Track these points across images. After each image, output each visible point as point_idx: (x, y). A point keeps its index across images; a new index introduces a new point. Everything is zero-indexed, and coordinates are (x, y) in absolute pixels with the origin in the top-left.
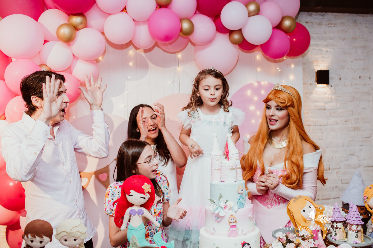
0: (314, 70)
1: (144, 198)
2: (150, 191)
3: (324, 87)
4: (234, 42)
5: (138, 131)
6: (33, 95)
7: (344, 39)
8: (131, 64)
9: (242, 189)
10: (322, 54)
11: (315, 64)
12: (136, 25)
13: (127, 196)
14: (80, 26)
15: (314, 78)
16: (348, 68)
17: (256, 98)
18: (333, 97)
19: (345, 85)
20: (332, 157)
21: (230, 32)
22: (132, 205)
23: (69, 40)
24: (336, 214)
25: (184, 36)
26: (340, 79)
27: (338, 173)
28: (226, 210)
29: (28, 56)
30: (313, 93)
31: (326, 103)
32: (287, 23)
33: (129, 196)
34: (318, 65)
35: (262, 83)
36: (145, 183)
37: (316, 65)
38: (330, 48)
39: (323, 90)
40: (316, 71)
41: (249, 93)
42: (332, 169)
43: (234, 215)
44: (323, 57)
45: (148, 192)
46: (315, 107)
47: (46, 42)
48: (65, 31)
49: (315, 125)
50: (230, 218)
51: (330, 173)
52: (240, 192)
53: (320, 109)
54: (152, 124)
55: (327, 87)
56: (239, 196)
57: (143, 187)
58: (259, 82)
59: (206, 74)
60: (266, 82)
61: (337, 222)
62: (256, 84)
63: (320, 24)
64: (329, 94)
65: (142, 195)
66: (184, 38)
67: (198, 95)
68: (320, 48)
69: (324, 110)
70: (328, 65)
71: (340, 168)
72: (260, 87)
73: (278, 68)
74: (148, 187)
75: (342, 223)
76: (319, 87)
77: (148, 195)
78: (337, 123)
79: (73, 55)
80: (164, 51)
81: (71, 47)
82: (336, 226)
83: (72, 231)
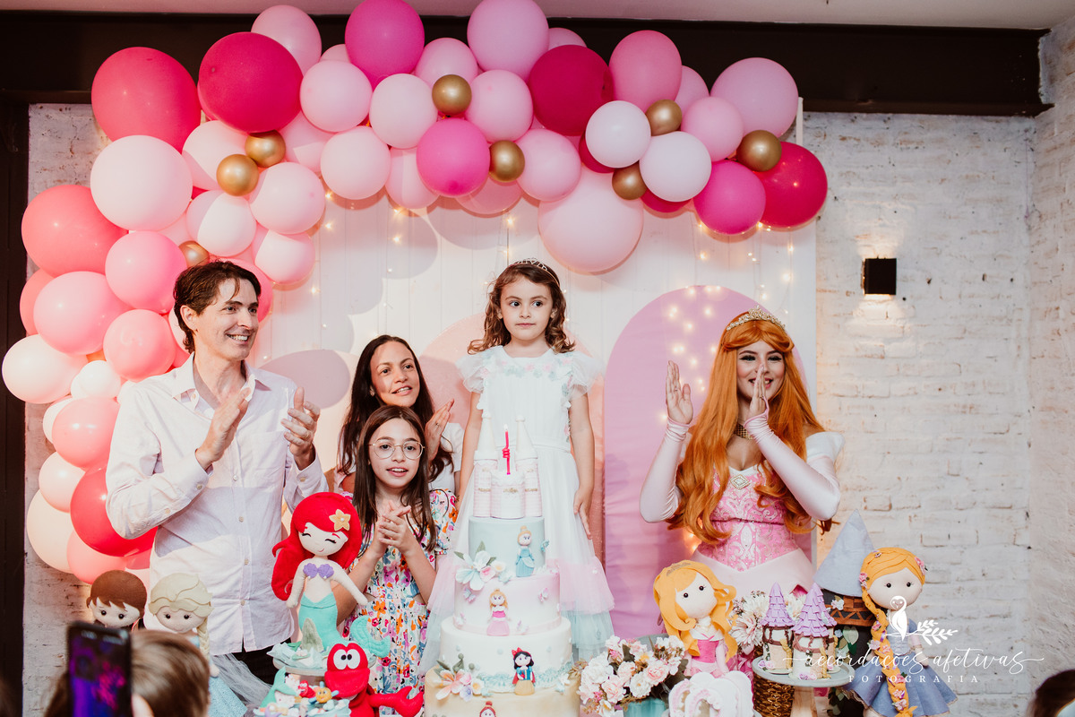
0: (859, 257)
1: (334, 542)
2: (347, 527)
3: (885, 301)
4: (626, 195)
5: (373, 393)
7: (943, 180)
8: (397, 239)
9: (527, 535)
10: (882, 217)
11: (861, 242)
12: (392, 156)
13: (300, 534)
14: (269, 160)
15: (858, 276)
16: (950, 255)
17: (689, 326)
18: (908, 325)
19: (941, 298)
20: (899, 478)
21: (617, 173)
22: (311, 555)
23: (244, 190)
24: (773, 611)
25: (506, 182)
26: (929, 282)
27: (913, 520)
28: (487, 578)
29: (156, 226)
30: (854, 315)
31: (888, 341)
32: (760, 149)
33: (304, 535)
34: (869, 246)
35: (709, 290)
36: (338, 511)
37: (865, 246)
38: (903, 204)
39: (882, 307)
40: (864, 260)
41: (673, 312)
42: (898, 509)
43: (503, 589)
44: (883, 225)
45: (343, 530)
46: (857, 350)
47: (197, 192)
48: (236, 172)
49: (856, 396)
50: (492, 595)
51: (891, 517)
52: (523, 541)
53: (872, 357)
54: (402, 378)
55: (892, 300)
57: (331, 517)
58: (699, 288)
60: (718, 288)
61: (771, 629)
62: (692, 292)
63: (878, 143)
64: (897, 320)
65: (329, 535)
66: (508, 185)
68: (878, 203)
69: (883, 357)
70: (896, 244)
71: (920, 507)
72: (702, 298)
73: (750, 254)
74: (342, 519)
75: (783, 631)
76: (870, 300)
77: (341, 534)
78: (916, 394)
79: (258, 223)
80: (475, 214)
81: (251, 205)
82: (770, 637)
83: (179, 598)
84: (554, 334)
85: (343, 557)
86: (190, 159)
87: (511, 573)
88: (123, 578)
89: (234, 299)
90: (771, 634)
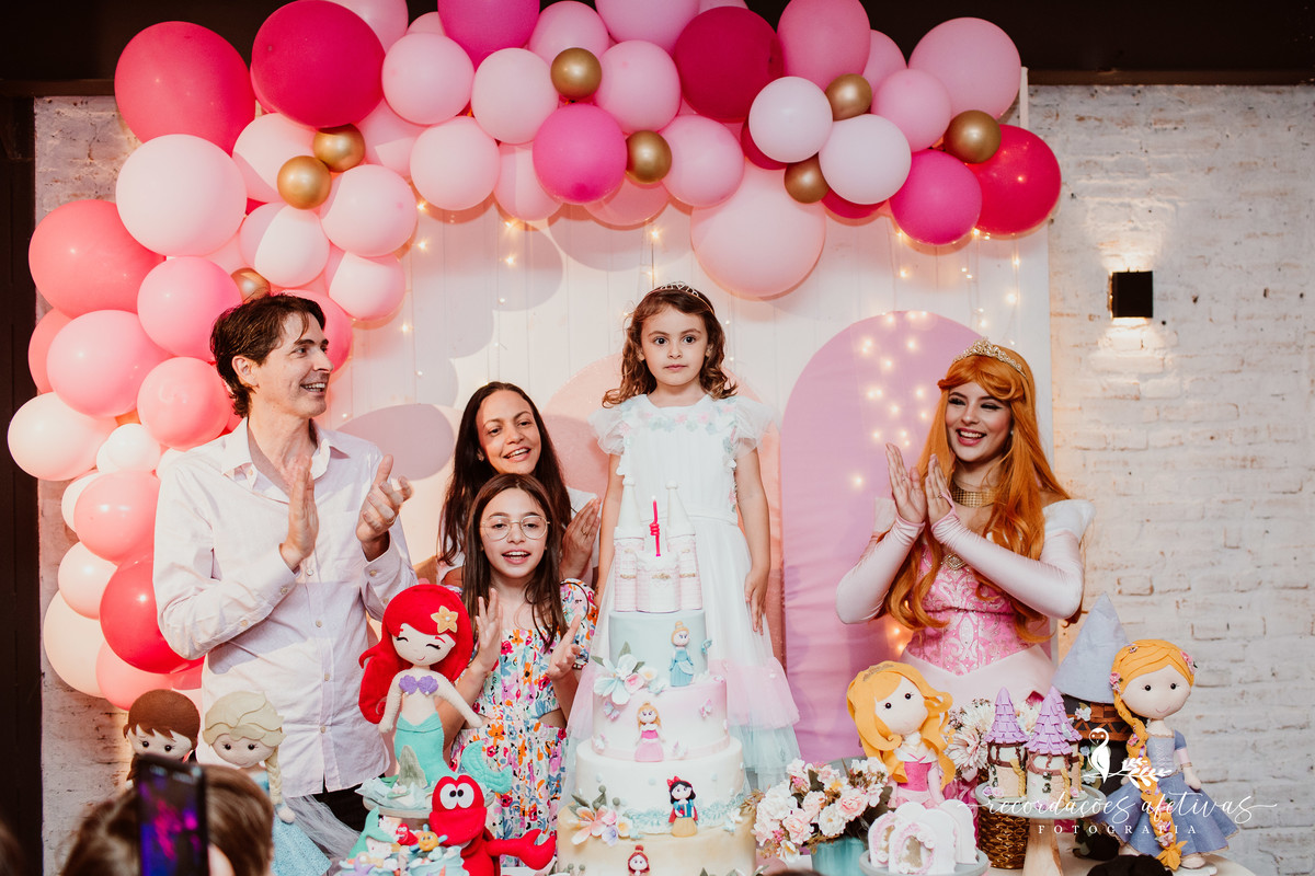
0: (1104, 270)
1: (437, 647)
2: (454, 629)
3: (1138, 326)
4: (802, 197)
7: (1210, 169)
8: (510, 260)
9: (683, 633)
10: (1133, 218)
11: (1107, 251)
12: (501, 153)
13: (394, 639)
14: (344, 163)
15: (1105, 296)
16: (1222, 265)
17: (888, 364)
18: (1169, 357)
19: (1211, 320)
20: (1162, 553)
21: (790, 169)
23: (313, 202)
24: (1000, 724)
25: (643, 183)
26: (1195, 300)
27: (1181, 606)
28: (633, 689)
29: (201, 250)
30: (1100, 345)
31: (1144, 377)
32: (973, 134)
33: (399, 639)
34: (1116, 256)
35: (912, 316)
36: (442, 608)
37: (1112, 256)
38: (1159, 200)
39: (1137, 335)
40: (1111, 275)
41: (867, 346)
42: (1161, 593)
43: (655, 702)
44: (1135, 229)
45: (449, 632)
46: (1104, 389)
47: (252, 205)
48: (302, 178)
49: (1105, 449)
50: (640, 710)
51: (1153, 604)
52: (678, 640)
53: (1124, 398)
55: (1148, 324)
56: (673, 652)
57: (434, 616)
58: (900, 314)
59: (658, 302)
60: (924, 314)
61: (999, 746)
62: (890, 320)
63: (1127, 123)
64: (1155, 350)
65: (431, 639)
66: (651, 187)
67: (641, 358)
68: (1127, 200)
69: (1138, 399)
70: (1152, 253)
71: (1189, 589)
72: (903, 328)
73: (964, 270)
74: (448, 618)
75: (1014, 749)
76: (1120, 326)
77: (446, 637)
78: (1181, 444)
79: (331, 244)
80: (609, 226)
81: (323, 221)
82: (998, 757)
83: (242, 723)
84: (711, 377)
85: (450, 667)
86: (242, 163)
87: (665, 682)
88: (170, 700)
90: (998, 752)
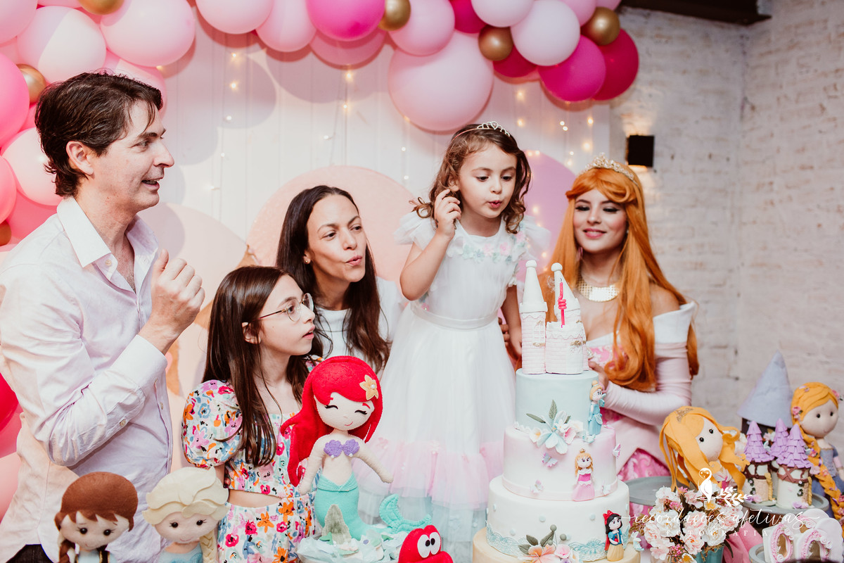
0: (623, 133)
1: (364, 413)
4: (486, 55)
5: (308, 261)
6: (72, 139)
7: (684, 72)
8: (234, 86)
9: (600, 390)
10: (641, 100)
11: (626, 120)
15: (623, 150)
16: (688, 136)
18: (658, 194)
19: (681, 171)
21: (483, 33)
22: (329, 430)
24: (754, 447)
26: (673, 158)
28: (570, 439)
32: (601, 24)
33: (328, 407)
36: (367, 377)
37: (629, 123)
38: (656, 89)
40: (628, 137)
44: (642, 107)
45: (374, 398)
50: (578, 457)
52: (596, 396)
57: (362, 385)
60: (537, 153)
61: (757, 464)
64: (650, 189)
65: (360, 406)
70: (651, 123)
73: (562, 123)
74: (372, 386)
75: (766, 466)
77: (371, 404)
79: (108, 48)
82: (756, 473)
89: (150, 130)
90: (756, 469)
